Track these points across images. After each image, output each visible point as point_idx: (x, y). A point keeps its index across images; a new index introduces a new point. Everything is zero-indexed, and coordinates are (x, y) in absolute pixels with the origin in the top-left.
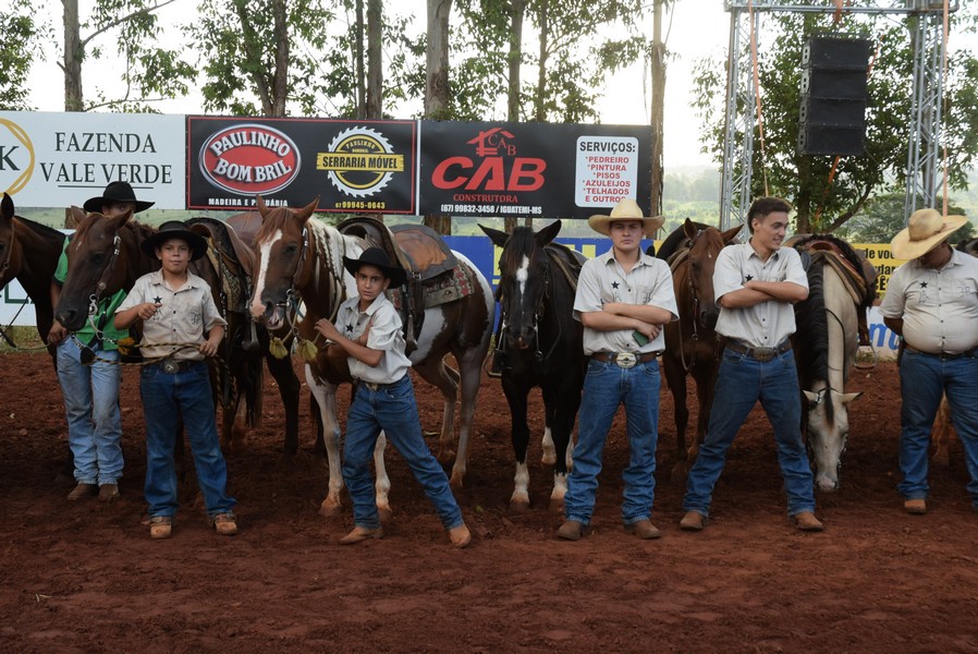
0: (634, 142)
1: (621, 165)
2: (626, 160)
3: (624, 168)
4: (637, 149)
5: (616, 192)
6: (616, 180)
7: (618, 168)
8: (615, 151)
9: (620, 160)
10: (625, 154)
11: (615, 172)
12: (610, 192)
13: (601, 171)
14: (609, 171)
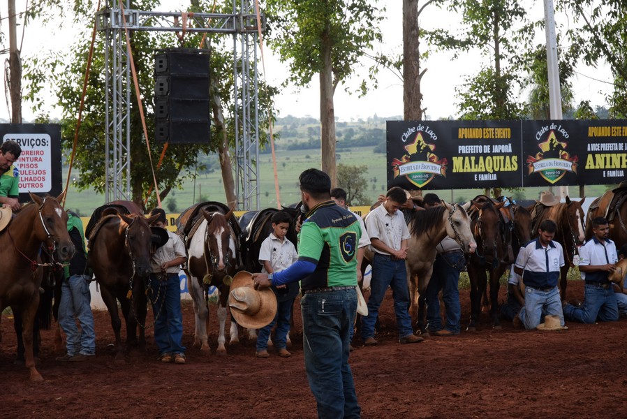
0: (47, 137)
1: (38, 156)
2: (42, 153)
3: (41, 160)
4: (49, 143)
5: (35, 179)
6: (35, 170)
7: (36, 159)
8: (33, 145)
9: (37, 153)
10: (40, 148)
11: (34, 163)
12: (31, 179)
13: (23, 163)
14: (30, 163)
